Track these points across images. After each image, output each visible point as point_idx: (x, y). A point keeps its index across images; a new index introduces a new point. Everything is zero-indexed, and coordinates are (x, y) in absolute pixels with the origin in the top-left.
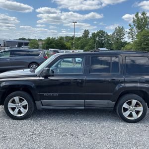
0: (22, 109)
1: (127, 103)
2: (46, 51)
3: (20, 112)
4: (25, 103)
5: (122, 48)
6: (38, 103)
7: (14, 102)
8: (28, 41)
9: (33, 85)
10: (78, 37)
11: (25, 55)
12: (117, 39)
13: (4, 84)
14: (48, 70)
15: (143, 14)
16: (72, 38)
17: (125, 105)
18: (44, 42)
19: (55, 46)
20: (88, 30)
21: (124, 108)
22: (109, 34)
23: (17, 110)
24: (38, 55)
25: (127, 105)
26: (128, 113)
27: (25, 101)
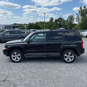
0: (18, 58)
1: (66, 54)
2: (29, 31)
3: (17, 59)
4: (19, 55)
5: (73, 27)
6: (25, 55)
7: (14, 54)
8: (18, 25)
9: (23, 47)
10: (47, 22)
11: (17, 33)
12: (70, 23)
13: (9, 46)
14: (30, 39)
15: (85, 7)
16: (44, 23)
17: (65, 55)
18: (27, 26)
19: (34, 27)
20: (52, 18)
21: (65, 56)
22: (65, 20)
23: (15, 58)
24: (24, 33)
25: (66, 55)
26: (67, 59)
27: (19, 54)
